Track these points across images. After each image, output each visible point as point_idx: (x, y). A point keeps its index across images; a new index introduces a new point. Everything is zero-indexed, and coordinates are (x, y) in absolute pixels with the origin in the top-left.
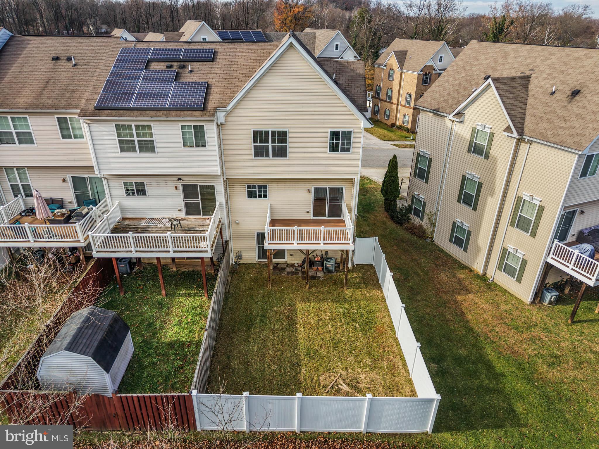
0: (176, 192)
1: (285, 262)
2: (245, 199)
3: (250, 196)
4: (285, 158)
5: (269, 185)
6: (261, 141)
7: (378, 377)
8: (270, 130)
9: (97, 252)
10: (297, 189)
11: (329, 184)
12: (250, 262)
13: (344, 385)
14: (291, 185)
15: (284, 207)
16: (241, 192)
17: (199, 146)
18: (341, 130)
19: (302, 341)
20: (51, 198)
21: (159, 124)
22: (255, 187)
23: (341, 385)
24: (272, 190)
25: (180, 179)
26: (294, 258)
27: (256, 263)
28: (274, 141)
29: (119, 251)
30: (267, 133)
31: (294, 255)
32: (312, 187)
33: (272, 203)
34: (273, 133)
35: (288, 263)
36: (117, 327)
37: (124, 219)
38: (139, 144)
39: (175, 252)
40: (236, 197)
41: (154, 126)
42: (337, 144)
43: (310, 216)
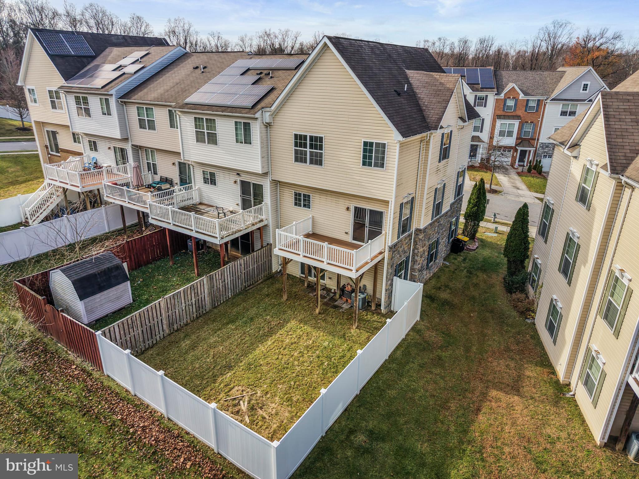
0: (235, 187)
1: (324, 285)
2: (291, 206)
3: (296, 204)
4: (320, 167)
5: (313, 195)
6: (301, 146)
7: (287, 414)
8: (308, 135)
9: (152, 218)
10: (337, 204)
11: (368, 204)
12: (294, 275)
13: (246, 403)
14: (332, 199)
15: (325, 223)
16: (288, 198)
17: (247, 143)
18: (374, 141)
19: (257, 352)
20: (166, 178)
21: (221, 119)
22: (300, 194)
23: (244, 402)
24: (316, 200)
25: (238, 174)
26: (332, 283)
27: (299, 277)
28: (311, 147)
29: (164, 222)
30: (305, 137)
31: (333, 279)
32: (352, 205)
33: (314, 215)
34: (311, 138)
35: (327, 286)
36: (115, 273)
37: (201, 204)
38: (208, 136)
39: (197, 232)
40: (286, 202)
41: (218, 120)
42: (370, 158)
43: (349, 238)
